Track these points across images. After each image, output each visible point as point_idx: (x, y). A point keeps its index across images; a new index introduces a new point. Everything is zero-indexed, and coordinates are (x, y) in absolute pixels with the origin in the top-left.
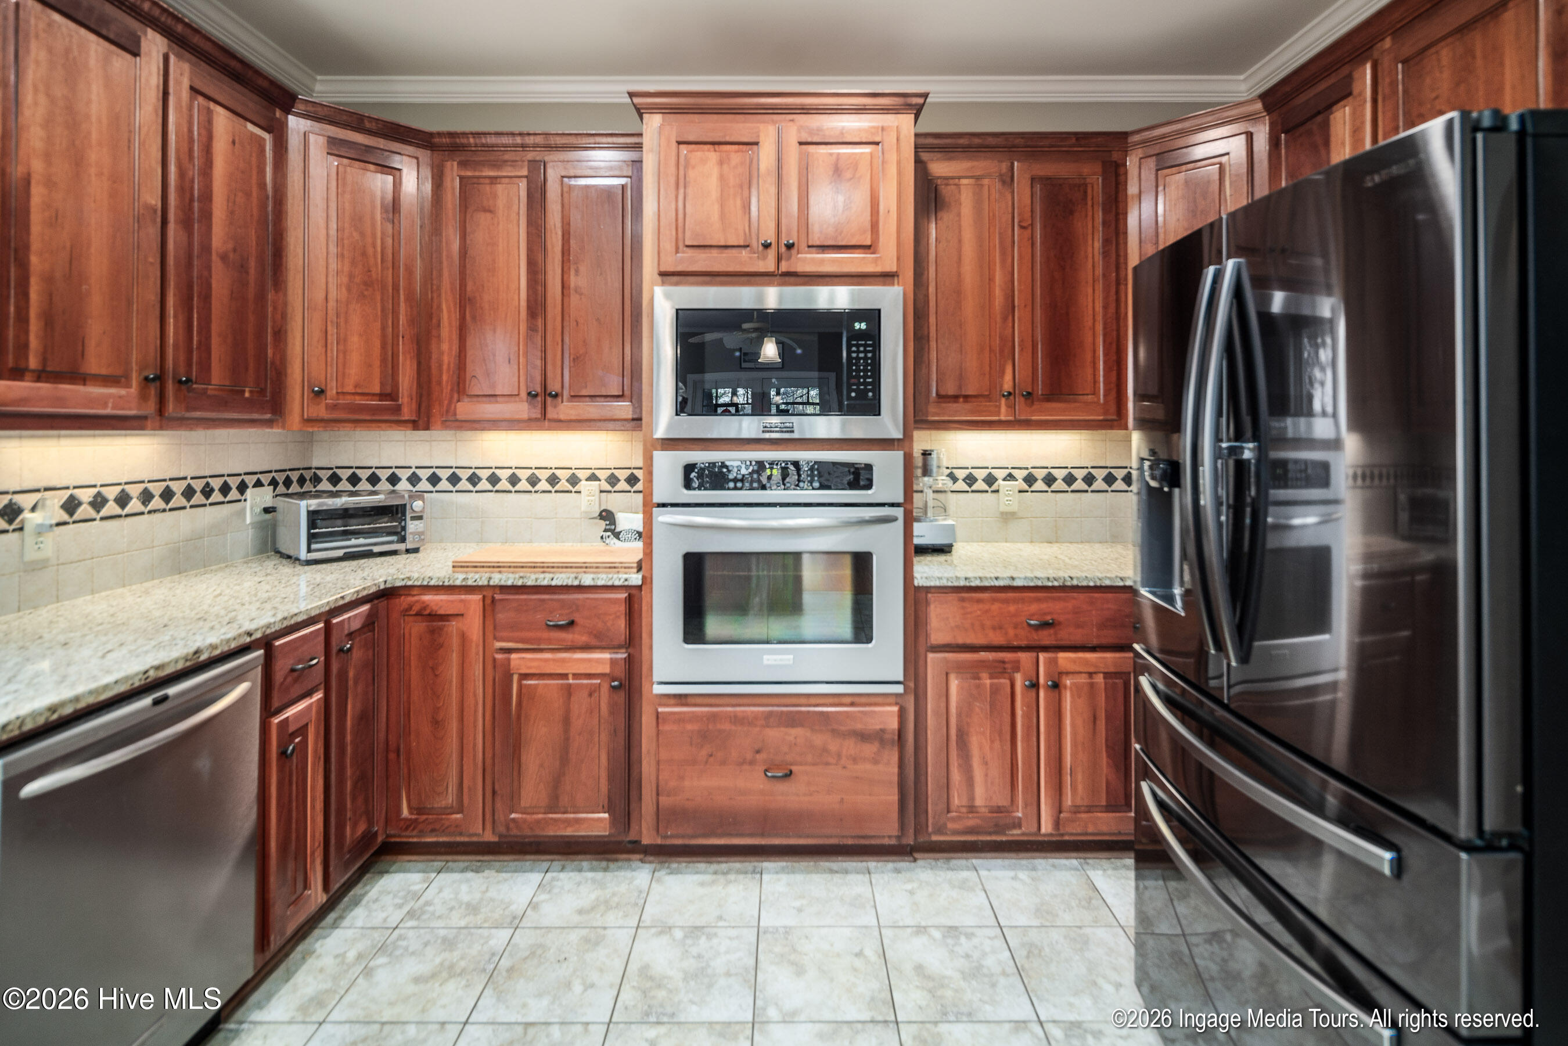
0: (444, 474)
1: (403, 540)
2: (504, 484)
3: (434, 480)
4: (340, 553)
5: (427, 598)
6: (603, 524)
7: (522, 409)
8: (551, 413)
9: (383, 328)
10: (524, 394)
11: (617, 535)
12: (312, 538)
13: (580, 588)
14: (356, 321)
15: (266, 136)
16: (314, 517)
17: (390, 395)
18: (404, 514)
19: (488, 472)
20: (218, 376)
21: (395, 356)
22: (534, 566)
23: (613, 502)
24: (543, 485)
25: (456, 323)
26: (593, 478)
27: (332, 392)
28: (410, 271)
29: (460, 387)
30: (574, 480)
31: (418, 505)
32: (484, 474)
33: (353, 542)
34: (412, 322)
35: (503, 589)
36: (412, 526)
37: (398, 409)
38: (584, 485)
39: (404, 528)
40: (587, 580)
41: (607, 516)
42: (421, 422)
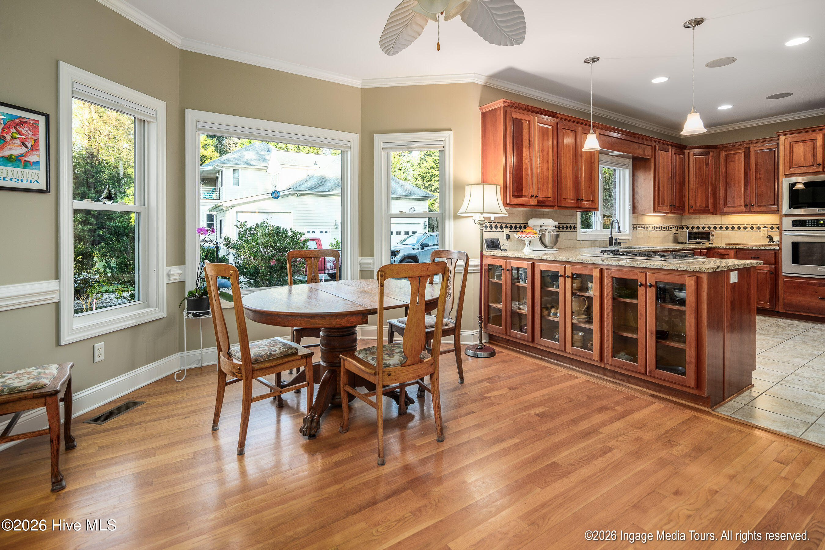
0: (718, 227)
1: (709, 241)
2: (736, 229)
3: (715, 228)
4: (695, 242)
5: (719, 251)
6: (769, 239)
7: (743, 209)
8: (752, 210)
9: (706, 192)
10: (743, 205)
11: (773, 242)
12: (689, 239)
13: (761, 250)
14: (700, 191)
15: (682, 156)
16: (690, 234)
17: (708, 207)
18: (709, 235)
19: (731, 226)
20: (677, 205)
21: (708, 198)
22: (748, 245)
23: (771, 234)
24: (748, 229)
25: (724, 189)
26: (765, 227)
27: (694, 207)
28: (712, 178)
29: (725, 205)
30: (759, 228)
31: (713, 233)
32: (730, 226)
33: (698, 240)
34: (712, 190)
35: (739, 249)
36: (711, 238)
37: (709, 210)
38: (762, 229)
39: (709, 238)
40: (763, 248)
41: (770, 237)
42: (715, 213)
